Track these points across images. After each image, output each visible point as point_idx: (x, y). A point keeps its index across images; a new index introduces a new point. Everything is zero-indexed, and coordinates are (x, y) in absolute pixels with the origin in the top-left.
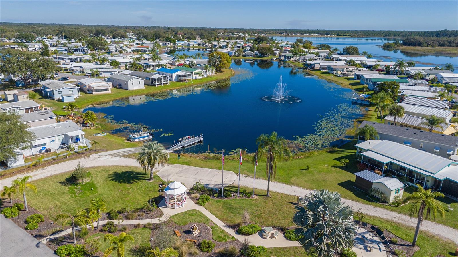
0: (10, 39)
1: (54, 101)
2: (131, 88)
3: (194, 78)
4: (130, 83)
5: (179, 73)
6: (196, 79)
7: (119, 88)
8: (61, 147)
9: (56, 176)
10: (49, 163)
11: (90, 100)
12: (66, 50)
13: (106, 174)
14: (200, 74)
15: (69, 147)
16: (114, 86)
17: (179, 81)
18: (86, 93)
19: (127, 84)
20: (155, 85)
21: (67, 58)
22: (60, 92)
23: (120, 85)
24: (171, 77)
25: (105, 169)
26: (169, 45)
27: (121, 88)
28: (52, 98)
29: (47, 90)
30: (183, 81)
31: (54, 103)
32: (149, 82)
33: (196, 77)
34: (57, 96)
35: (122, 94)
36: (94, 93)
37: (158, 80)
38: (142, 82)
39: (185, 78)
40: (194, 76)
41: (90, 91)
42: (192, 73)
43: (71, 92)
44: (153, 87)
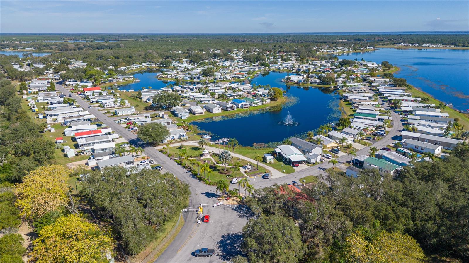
0: (156, 64)
1: (178, 118)
2: (214, 112)
3: (253, 106)
4: (214, 109)
5: (243, 103)
6: (254, 106)
7: (208, 112)
8: (178, 138)
9: (176, 147)
10: (174, 143)
11: (193, 118)
12: (189, 78)
13: (190, 148)
14: (257, 103)
15: (181, 138)
16: (207, 110)
17: (242, 108)
18: (192, 114)
19: (212, 110)
20: (227, 110)
21: (188, 87)
22: (181, 114)
23: (209, 110)
24: (238, 105)
25: (190, 146)
26: (264, 69)
27: (210, 112)
28: (177, 116)
29: (176, 113)
30: (244, 108)
31: (178, 119)
32: (225, 109)
33: (254, 105)
34: (180, 116)
35: (210, 115)
36: (196, 114)
37: (229, 107)
38: (220, 109)
39: (246, 106)
40: (253, 105)
41: (194, 113)
42: (252, 103)
43: (185, 114)
44: (226, 112)
